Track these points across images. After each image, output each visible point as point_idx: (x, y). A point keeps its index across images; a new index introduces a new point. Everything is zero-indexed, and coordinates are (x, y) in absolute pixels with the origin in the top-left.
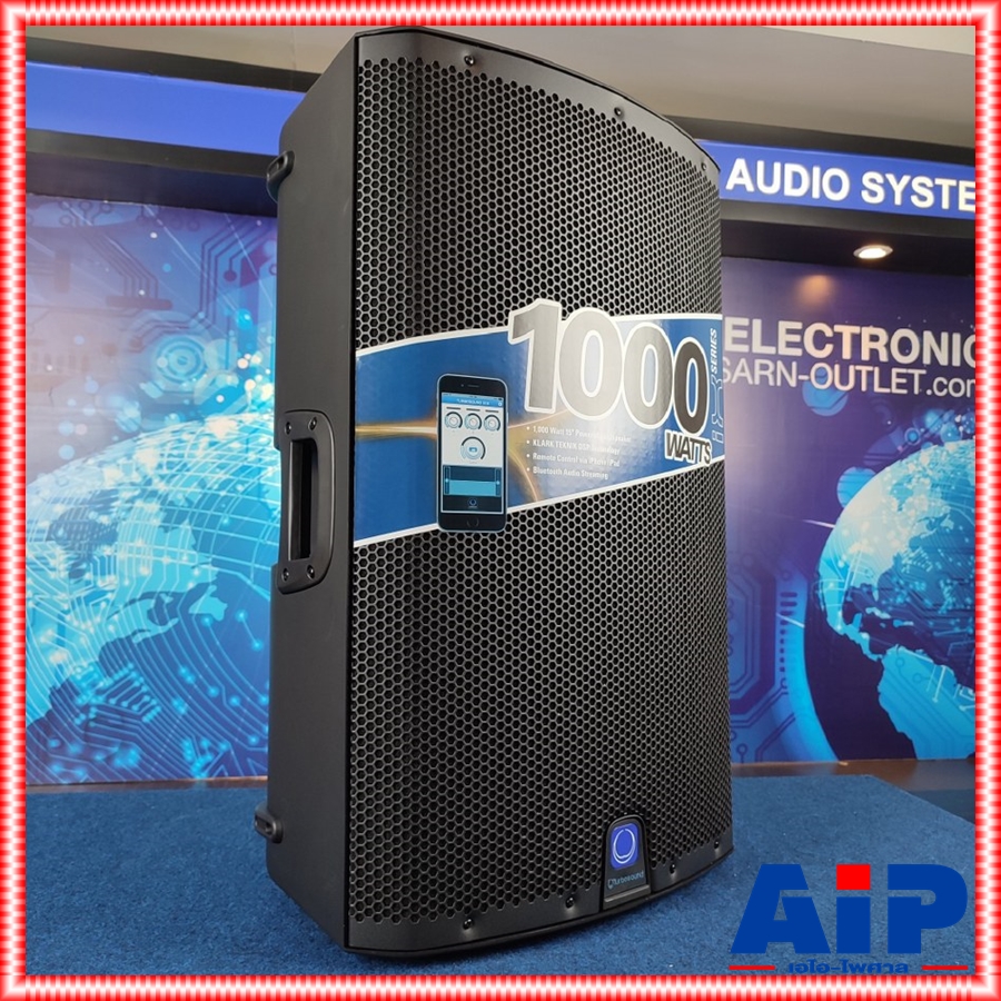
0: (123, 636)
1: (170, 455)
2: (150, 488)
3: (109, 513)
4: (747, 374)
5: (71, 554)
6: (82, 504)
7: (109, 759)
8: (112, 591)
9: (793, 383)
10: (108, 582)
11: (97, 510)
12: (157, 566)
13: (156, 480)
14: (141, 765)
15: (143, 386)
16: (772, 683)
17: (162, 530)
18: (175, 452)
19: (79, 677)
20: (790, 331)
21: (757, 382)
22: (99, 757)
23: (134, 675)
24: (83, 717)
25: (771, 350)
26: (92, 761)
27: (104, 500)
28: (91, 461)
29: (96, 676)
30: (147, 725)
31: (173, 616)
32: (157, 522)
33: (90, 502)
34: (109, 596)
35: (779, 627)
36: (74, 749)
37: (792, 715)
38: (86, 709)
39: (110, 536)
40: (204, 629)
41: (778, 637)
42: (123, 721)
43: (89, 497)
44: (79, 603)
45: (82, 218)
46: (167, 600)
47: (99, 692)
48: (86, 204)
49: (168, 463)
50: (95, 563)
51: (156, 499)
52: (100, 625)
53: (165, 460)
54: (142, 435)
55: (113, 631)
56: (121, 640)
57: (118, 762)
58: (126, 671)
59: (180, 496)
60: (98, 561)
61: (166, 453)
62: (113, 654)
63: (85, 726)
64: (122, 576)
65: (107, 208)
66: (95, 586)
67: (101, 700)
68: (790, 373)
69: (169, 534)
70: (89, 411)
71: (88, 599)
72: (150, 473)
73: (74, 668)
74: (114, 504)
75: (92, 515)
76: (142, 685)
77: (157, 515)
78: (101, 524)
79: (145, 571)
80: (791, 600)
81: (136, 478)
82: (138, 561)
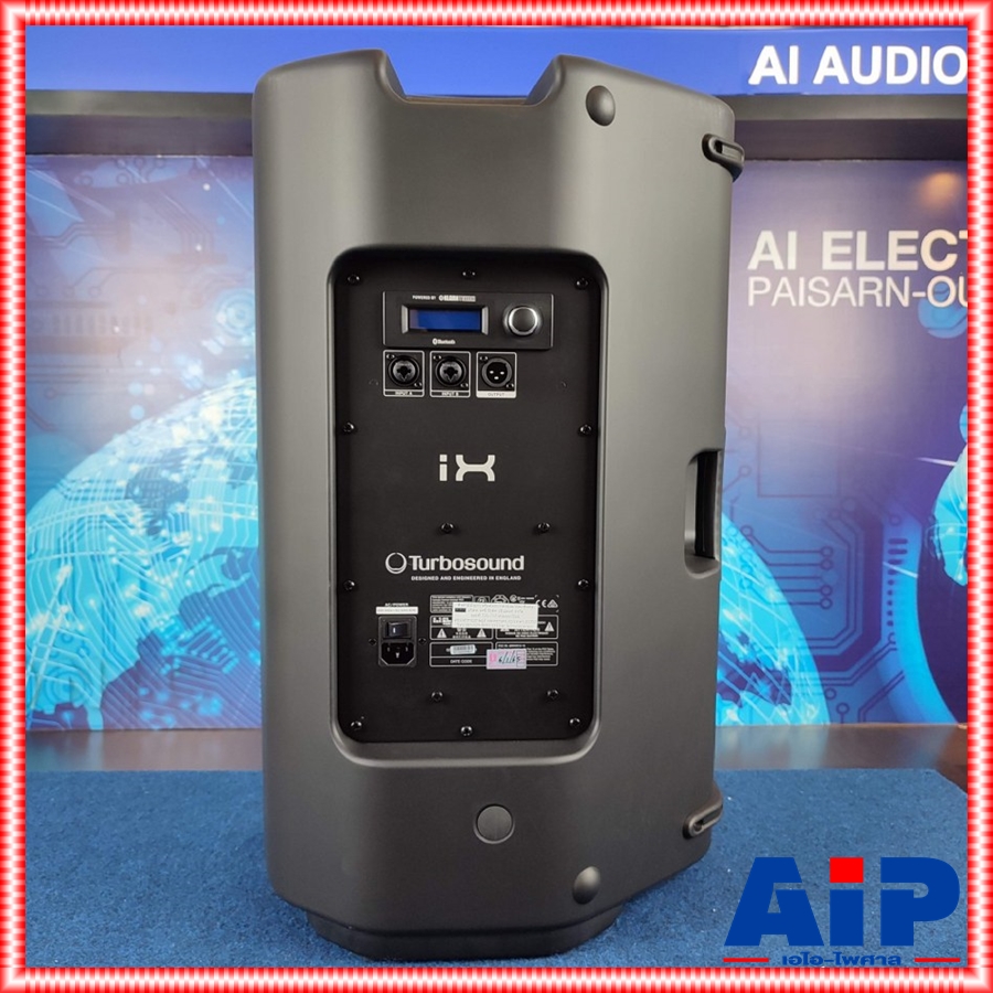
0: (199, 590)
1: (234, 412)
2: (216, 445)
3: (179, 471)
4: (851, 294)
5: (148, 512)
6: (154, 462)
7: (194, 707)
8: (187, 547)
9: (905, 302)
10: (183, 538)
11: (167, 468)
12: (227, 521)
13: (222, 437)
14: (224, 713)
15: (205, 343)
16: (878, 638)
17: (230, 486)
18: (238, 408)
19: (162, 630)
20: (902, 242)
21: (861, 303)
22: (185, 705)
23: (212, 628)
24: (168, 667)
25: (879, 266)
26: (179, 709)
27: (174, 459)
28: (160, 421)
29: (177, 628)
30: (226, 675)
31: (245, 571)
32: (224, 479)
33: (162, 461)
34: (185, 552)
35: (886, 577)
36: (162, 697)
37: (901, 673)
38: (170, 659)
39: (182, 494)
41: (886, 587)
42: (205, 672)
43: (160, 456)
44: (158, 559)
45: (137, 175)
46: (239, 555)
47: (182, 644)
48: (139, 161)
49: (233, 419)
50: (170, 521)
51: (222, 456)
52: (177, 580)
53: (229, 416)
54: (206, 393)
55: (190, 586)
56: (197, 594)
57: (202, 710)
58: (204, 624)
59: (245, 452)
60: (173, 518)
61: (230, 409)
62: (191, 607)
63: (171, 675)
64: (195, 533)
65: (160, 163)
66: (171, 543)
67: (182, 651)
68: (902, 291)
69: (236, 491)
70: (156, 371)
71: (166, 555)
72: (216, 430)
73: (158, 621)
74: (184, 462)
75: (164, 473)
76: (220, 638)
77: (224, 472)
78: (173, 482)
79: (217, 527)
80: (900, 547)
81: (203, 435)
82: (209, 517)
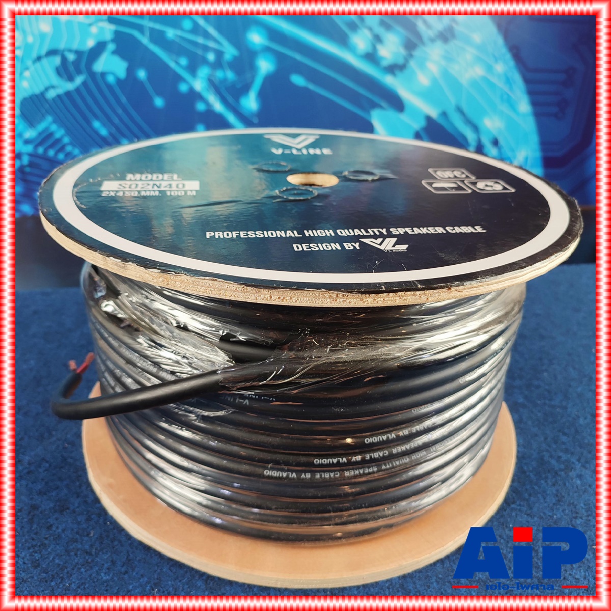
0: (37, 92)
12: (56, 22)
23: (54, 127)
24: (19, 162)
29: (21, 128)
31: (79, 72)
40: (109, 86)
47: (27, 142)
55: (28, 86)
56: (36, 95)
58: (46, 123)
67: (30, 149)
76: (63, 137)
79: (46, 29)
